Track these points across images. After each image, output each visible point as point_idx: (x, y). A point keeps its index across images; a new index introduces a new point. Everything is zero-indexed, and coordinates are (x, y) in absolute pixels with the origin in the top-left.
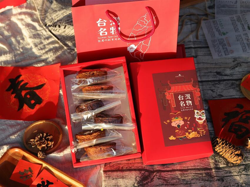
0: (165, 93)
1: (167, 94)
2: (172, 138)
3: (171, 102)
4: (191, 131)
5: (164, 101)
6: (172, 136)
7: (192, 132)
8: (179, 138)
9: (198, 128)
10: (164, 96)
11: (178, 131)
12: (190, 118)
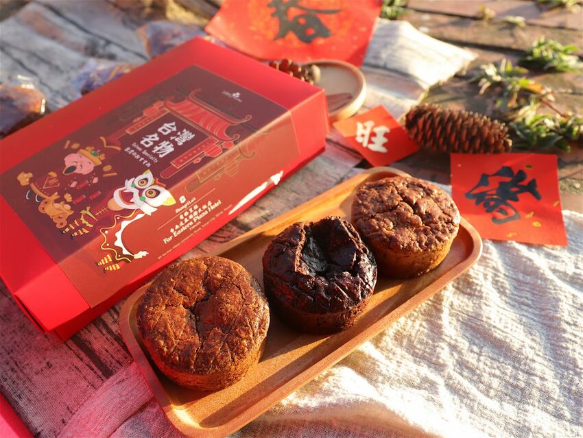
0: (159, 102)
2: (25, 178)
3: (141, 120)
4: (70, 199)
6: (29, 175)
7: (67, 203)
10: (150, 104)
11: (55, 176)
12: (115, 174)
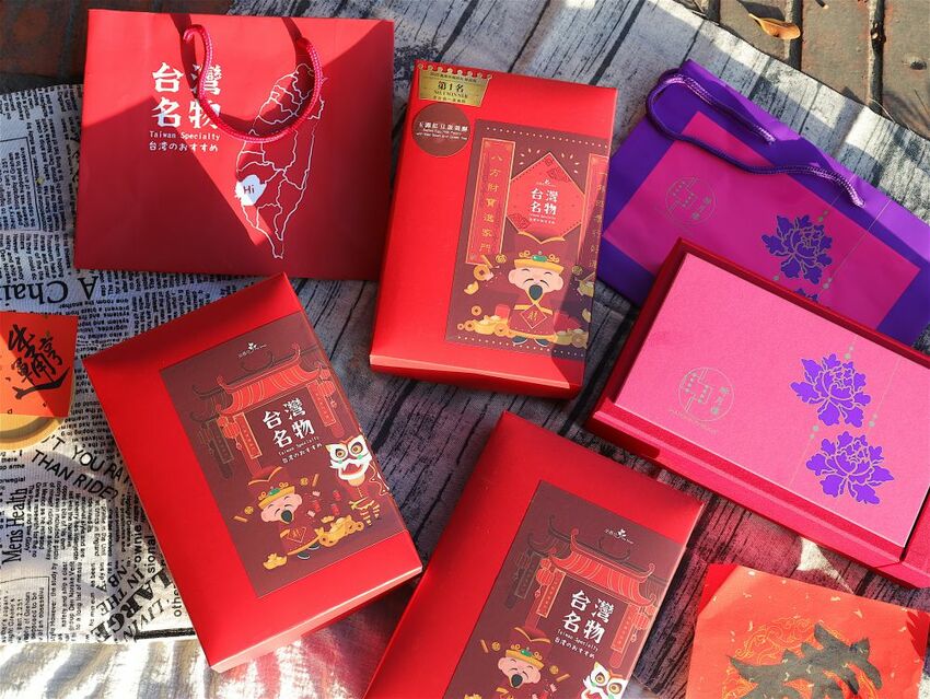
0: (218, 421)
1: (223, 422)
2: (274, 562)
3: (242, 443)
4: (331, 518)
5: (221, 449)
6: (272, 557)
7: (334, 521)
8: (299, 554)
9: (351, 502)
10: (216, 430)
11: (288, 531)
12: (317, 476)
